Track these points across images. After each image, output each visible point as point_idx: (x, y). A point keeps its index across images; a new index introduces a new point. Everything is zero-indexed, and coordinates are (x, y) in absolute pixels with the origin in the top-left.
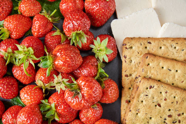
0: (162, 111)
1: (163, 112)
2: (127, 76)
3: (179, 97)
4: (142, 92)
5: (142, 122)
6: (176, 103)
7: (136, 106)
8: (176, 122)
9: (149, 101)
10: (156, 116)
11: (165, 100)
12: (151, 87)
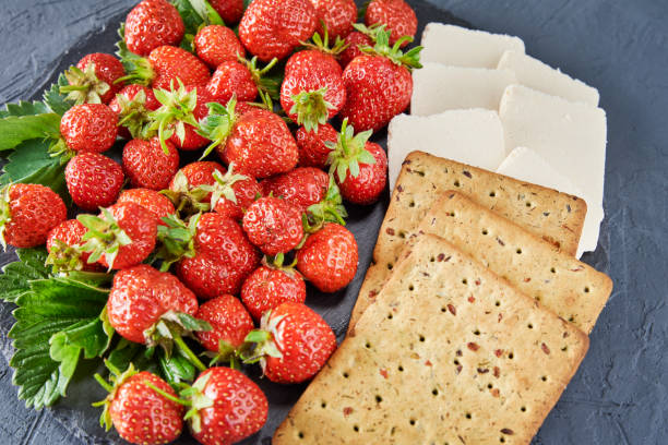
0: (456, 326)
1: (458, 330)
2: (391, 232)
3: (508, 302)
4: (418, 263)
5: (396, 339)
6: (497, 318)
7: (392, 293)
8: (486, 371)
9: (430, 289)
10: (438, 335)
11: (471, 300)
12: (441, 257)
